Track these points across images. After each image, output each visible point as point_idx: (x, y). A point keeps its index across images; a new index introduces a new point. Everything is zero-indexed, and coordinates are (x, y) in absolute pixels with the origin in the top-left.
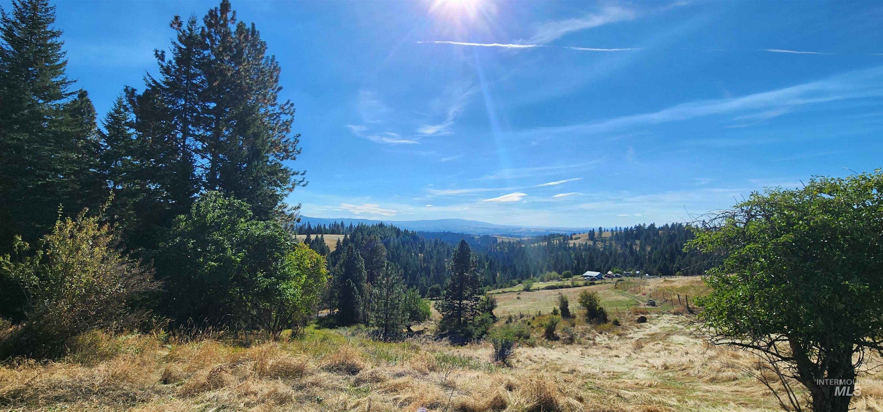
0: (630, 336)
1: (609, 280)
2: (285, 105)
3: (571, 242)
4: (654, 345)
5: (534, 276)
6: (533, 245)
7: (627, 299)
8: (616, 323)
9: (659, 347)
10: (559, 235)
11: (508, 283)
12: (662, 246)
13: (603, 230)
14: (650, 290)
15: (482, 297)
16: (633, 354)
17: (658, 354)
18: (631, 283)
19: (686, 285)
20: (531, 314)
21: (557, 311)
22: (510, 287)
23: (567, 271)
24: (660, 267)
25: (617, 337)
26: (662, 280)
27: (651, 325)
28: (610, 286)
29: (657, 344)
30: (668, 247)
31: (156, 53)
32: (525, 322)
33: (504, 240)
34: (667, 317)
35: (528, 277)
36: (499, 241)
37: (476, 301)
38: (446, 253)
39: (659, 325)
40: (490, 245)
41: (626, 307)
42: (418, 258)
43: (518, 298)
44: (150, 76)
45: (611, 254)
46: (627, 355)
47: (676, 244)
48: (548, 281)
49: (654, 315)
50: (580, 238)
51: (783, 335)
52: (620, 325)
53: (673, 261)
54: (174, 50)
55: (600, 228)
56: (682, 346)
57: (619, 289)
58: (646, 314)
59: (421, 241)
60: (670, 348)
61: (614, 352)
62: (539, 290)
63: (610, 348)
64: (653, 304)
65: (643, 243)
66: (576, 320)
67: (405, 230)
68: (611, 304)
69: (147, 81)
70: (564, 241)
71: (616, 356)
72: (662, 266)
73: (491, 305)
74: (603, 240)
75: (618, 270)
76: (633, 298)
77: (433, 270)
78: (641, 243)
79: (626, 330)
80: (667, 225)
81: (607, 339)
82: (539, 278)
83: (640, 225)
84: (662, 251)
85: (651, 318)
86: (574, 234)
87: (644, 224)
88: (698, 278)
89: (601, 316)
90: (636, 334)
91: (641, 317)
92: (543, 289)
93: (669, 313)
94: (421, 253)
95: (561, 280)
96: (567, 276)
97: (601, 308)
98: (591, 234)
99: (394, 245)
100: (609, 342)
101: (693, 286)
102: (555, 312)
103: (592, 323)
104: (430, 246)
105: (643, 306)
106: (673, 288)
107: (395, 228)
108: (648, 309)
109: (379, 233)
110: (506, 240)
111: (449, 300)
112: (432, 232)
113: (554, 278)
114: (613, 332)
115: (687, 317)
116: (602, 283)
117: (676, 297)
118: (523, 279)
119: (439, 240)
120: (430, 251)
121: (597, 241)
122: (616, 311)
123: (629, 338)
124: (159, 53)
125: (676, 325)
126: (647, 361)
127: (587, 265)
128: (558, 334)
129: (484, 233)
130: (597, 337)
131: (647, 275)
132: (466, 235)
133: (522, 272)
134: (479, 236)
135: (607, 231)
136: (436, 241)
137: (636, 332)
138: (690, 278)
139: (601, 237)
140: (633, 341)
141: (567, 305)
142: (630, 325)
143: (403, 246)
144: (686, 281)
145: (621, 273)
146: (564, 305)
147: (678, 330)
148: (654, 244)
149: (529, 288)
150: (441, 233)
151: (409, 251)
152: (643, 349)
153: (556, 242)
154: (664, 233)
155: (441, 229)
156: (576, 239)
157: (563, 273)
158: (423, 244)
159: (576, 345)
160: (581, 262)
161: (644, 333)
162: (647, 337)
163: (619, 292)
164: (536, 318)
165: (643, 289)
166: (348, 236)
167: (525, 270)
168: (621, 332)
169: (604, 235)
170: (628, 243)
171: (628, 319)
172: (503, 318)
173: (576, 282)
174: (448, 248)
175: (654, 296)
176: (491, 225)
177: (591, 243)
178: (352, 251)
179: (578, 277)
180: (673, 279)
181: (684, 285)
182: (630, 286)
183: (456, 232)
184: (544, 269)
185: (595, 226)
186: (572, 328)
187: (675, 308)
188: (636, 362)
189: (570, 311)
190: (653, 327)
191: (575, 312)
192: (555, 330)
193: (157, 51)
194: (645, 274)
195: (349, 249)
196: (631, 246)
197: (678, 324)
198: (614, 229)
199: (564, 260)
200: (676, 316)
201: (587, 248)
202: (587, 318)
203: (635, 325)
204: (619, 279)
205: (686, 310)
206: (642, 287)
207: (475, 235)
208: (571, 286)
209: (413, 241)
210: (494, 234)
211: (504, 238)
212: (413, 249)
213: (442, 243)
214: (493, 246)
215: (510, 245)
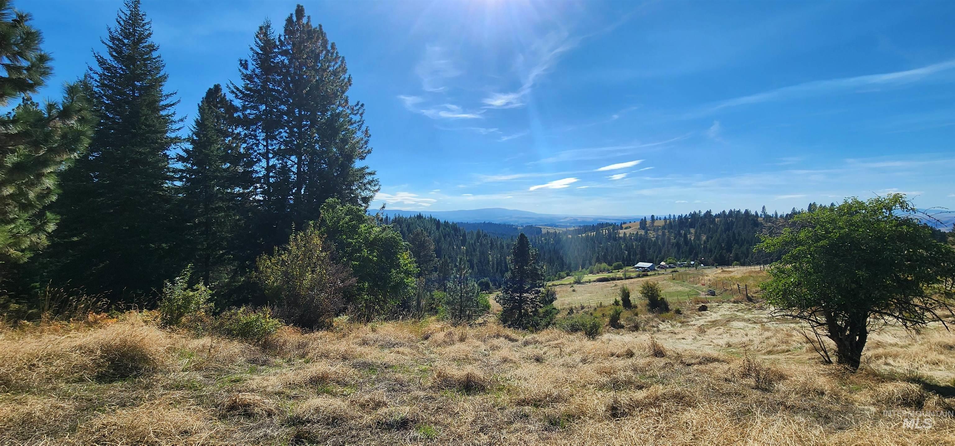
0: (692, 323)
1: (663, 271)
2: (355, 106)
3: (621, 231)
4: (716, 330)
5: (582, 269)
6: (580, 235)
7: (687, 289)
8: (678, 312)
9: (721, 331)
10: (607, 225)
11: (555, 276)
12: (718, 235)
13: (655, 218)
14: (710, 280)
15: (542, 289)
16: (698, 337)
17: (720, 337)
18: (689, 274)
19: (745, 275)
20: (592, 305)
21: (619, 302)
22: (558, 279)
23: (618, 263)
24: (716, 256)
25: (679, 325)
26: (719, 270)
27: (712, 313)
28: (667, 277)
29: (719, 328)
30: (725, 236)
31: (241, 63)
32: (586, 313)
33: (549, 231)
34: (726, 306)
35: (576, 269)
36: (544, 231)
37: (536, 293)
39: (720, 313)
40: (535, 237)
41: (687, 297)
42: (460, 251)
43: (574, 291)
44: (233, 84)
45: (664, 244)
46: (693, 338)
47: (734, 232)
48: (598, 273)
49: (715, 304)
50: (630, 227)
51: (820, 308)
52: (681, 314)
53: (729, 250)
54: (253, 56)
55: (653, 216)
56: (741, 330)
57: (677, 280)
58: (707, 303)
59: (462, 233)
60: (731, 331)
61: (680, 336)
62: (590, 282)
63: (675, 333)
64: (713, 294)
65: (698, 231)
66: (638, 310)
67: (445, 222)
68: (671, 294)
69: (230, 88)
70: (614, 230)
71: (683, 339)
72: (717, 256)
73: (550, 298)
74: (656, 229)
75: (671, 260)
76: (692, 288)
77: (476, 263)
78: (696, 232)
79: (688, 318)
80: (724, 211)
81: (670, 326)
82: (588, 270)
83: (695, 212)
84: (718, 240)
85: (712, 307)
86: (625, 223)
87: (700, 211)
88: (757, 268)
89: (663, 306)
90: (698, 321)
91: (702, 306)
92: (594, 281)
93: (729, 301)
94: (464, 245)
95: (612, 272)
96: (618, 268)
97: (662, 299)
98: (643, 222)
100: (672, 329)
101: (751, 276)
102: (617, 303)
103: (654, 313)
104: (472, 238)
105: (703, 296)
106: (732, 278)
107: (435, 220)
108: (708, 298)
109: (418, 225)
110: (552, 231)
111: (509, 293)
113: (604, 270)
114: (675, 320)
115: (746, 305)
116: (655, 274)
117: (736, 287)
118: (571, 271)
119: (481, 232)
120: (472, 243)
121: (649, 230)
122: (677, 301)
123: (692, 325)
124: (243, 62)
125: (735, 312)
126: (711, 341)
127: (638, 256)
128: (622, 323)
129: (527, 223)
130: (660, 325)
131: (702, 265)
133: (570, 264)
134: (522, 226)
135: (660, 219)
136: (478, 232)
137: (698, 320)
138: (749, 268)
139: (653, 226)
140: (695, 327)
141: (629, 296)
142: (691, 313)
143: (445, 239)
144: (745, 271)
145: (675, 264)
146: (626, 295)
147: (738, 317)
148: (709, 232)
149: (580, 281)
150: (481, 224)
151: (450, 244)
152: (706, 333)
153: (605, 232)
154: (721, 222)
155: (480, 219)
156: (626, 228)
157: (613, 265)
158: (464, 236)
159: (641, 332)
160: (632, 253)
161: (705, 320)
162: (709, 324)
163: (677, 283)
164: (597, 309)
165: (702, 279)
167: (572, 262)
168: (683, 320)
169: (656, 223)
170: (683, 232)
171: (690, 308)
172: (564, 309)
173: (628, 274)
174: (491, 240)
175: (713, 287)
176: (534, 213)
177: (642, 232)
179: (630, 268)
180: (731, 269)
181: (743, 275)
182: (688, 277)
183: (498, 223)
184: (593, 261)
185: (648, 214)
186: (636, 317)
187: (735, 297)
188: (701, 342)
189: (631, 302)
190: (714, 315)
191: (636, 303)
192: (619, 319)
193: (241, 61)
194: (699, 264)
196: (685, 235)
197: (738, 311)
198: (667, 217)
199: (614, 251)
200: (736, 305)
201: (638, 238)
202: (649, 308)
203: (697, 313)
204: (673, 269)
205: (746, 298)
206: (701, 278)
207: (517, 226)
208: (624, 278)
209: (454, 233)
210: (538, 224)
211: (550, 229)
212: (455, 241)
213: (484, 235)
214: (538, 238)
215: (556, 236)
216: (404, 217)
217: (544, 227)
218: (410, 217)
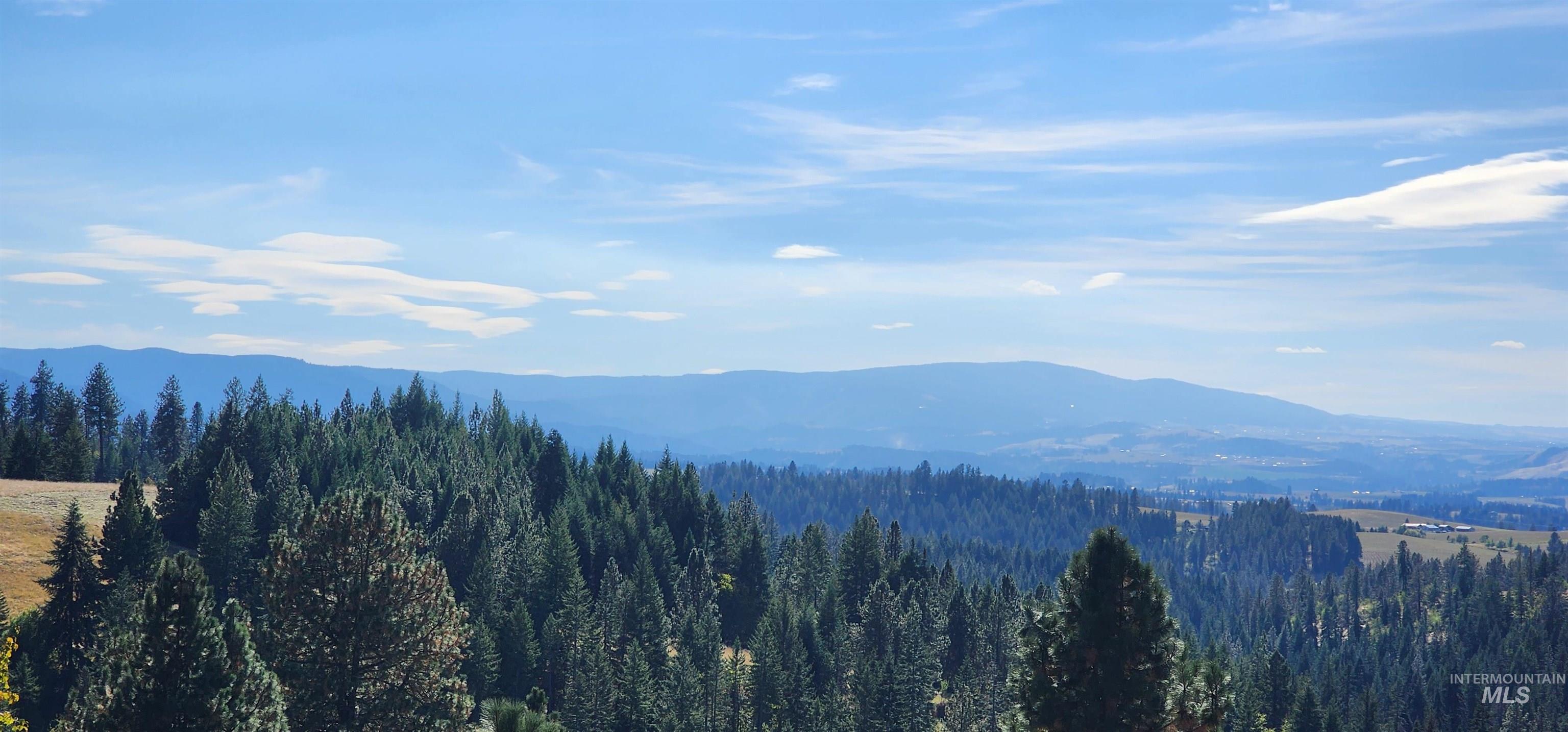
33: (1414, 546)
36: (1376, 550)
38: (943, 642)
40: (1306, 594)
42: (709, 685)
59: (733, 547)
67: (605, 455)
94: (736, 638)
99: (517, 575)
104: (807, 590)
109: (399, 469)
110: (1436, 548)
112: (827, 467)
129: (1251, 483)
132: (1105, 497)
143: (594, 586)
150: (894, 477)
158: (750, 565)
166: (150, 495)
174: (957, 607)
178: (187, 615)
183: (1024, 473)
195: (166, 596)
207: (1174, 504)
209: (669, 540)
210: (1334, 496)
211: (1421, 533)
212: (670, 604)
213: (909, 561)
214: (1330, 598)
215: (1465, 590)
216: (297, 403)
217: (1378, 517)
218: (346, 411)
